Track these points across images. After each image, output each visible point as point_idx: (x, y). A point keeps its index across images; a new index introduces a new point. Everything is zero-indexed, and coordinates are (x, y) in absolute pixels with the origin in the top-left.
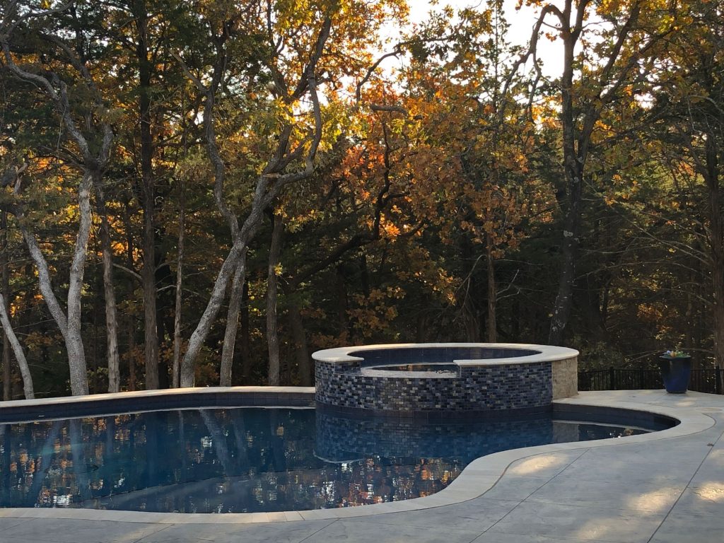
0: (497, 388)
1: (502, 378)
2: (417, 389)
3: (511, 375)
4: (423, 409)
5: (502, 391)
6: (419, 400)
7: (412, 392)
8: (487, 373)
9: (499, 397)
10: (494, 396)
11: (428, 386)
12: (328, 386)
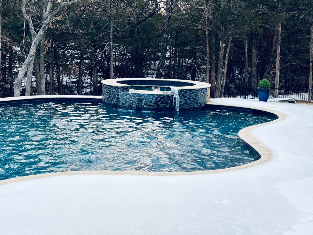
0: (190, 98)
1: (193, 95)
2: (160, 99)
3: (196, 93)
4: (162, 107)
5: (192, 100)
6: (161, 104)
7: (157, 100)
8: (188, 93)
9: (191, 102)
10: (189, 102)
11: (164, 98)
12: (116, 97)
